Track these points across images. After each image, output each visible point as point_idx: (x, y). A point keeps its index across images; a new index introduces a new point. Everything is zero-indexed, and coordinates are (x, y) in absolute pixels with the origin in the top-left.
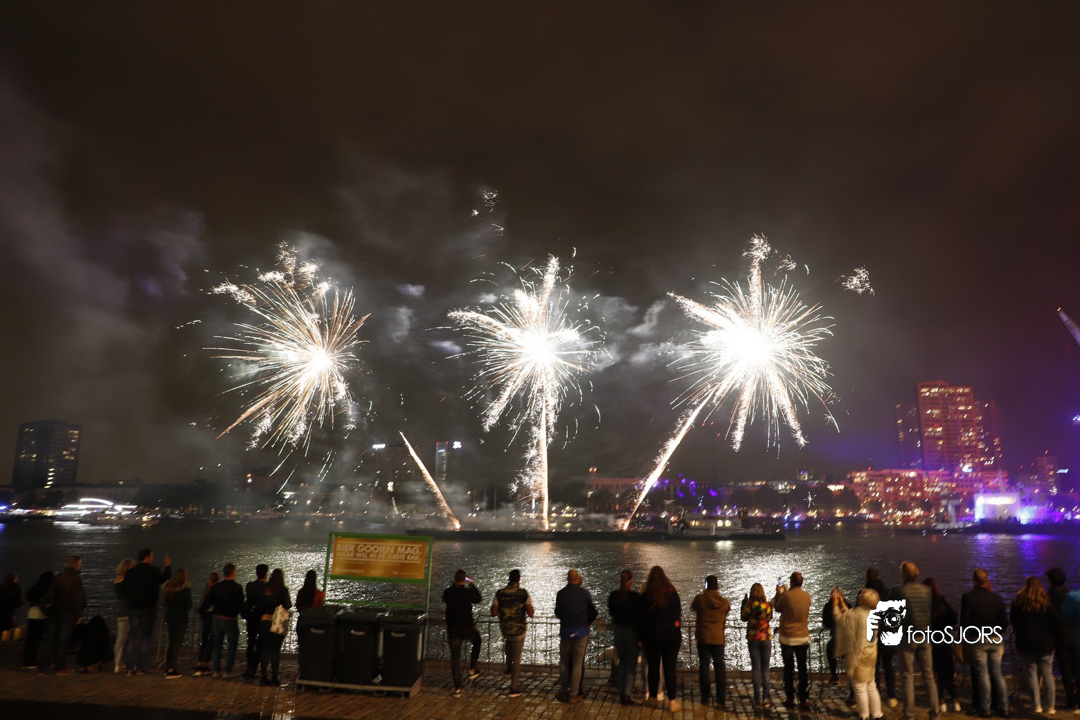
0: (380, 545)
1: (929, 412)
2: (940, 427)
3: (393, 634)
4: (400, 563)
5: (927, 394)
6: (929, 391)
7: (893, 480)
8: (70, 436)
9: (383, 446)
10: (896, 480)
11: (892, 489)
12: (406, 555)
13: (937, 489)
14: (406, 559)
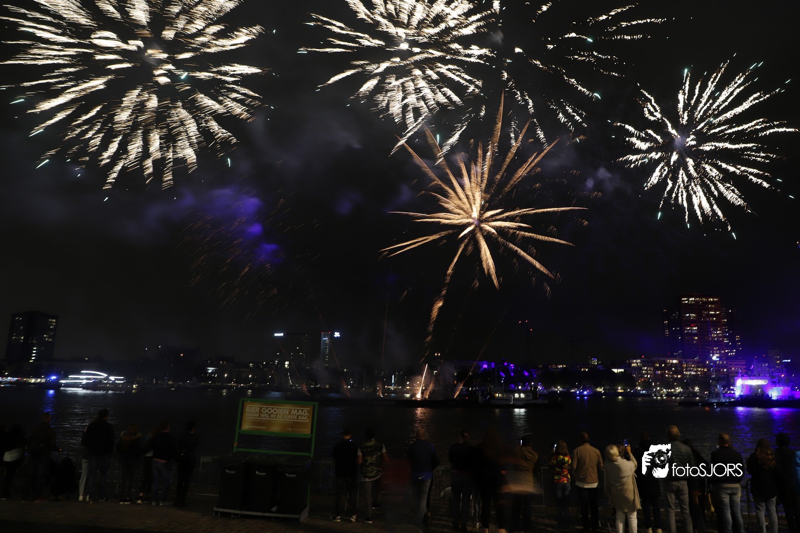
0: (278, 408)
1: (688, 315)
2: (695, 327)
3: (287, 475)
4: (293, 422)
5: (687, 302)
6: (688, 300)
7: (660, 365)
8: (49, 323)
9: (282, 334)
10: (663, 365)
11: (659, 372)
12: (298, 416)
13: (693, 373)
14: (298, 419)
